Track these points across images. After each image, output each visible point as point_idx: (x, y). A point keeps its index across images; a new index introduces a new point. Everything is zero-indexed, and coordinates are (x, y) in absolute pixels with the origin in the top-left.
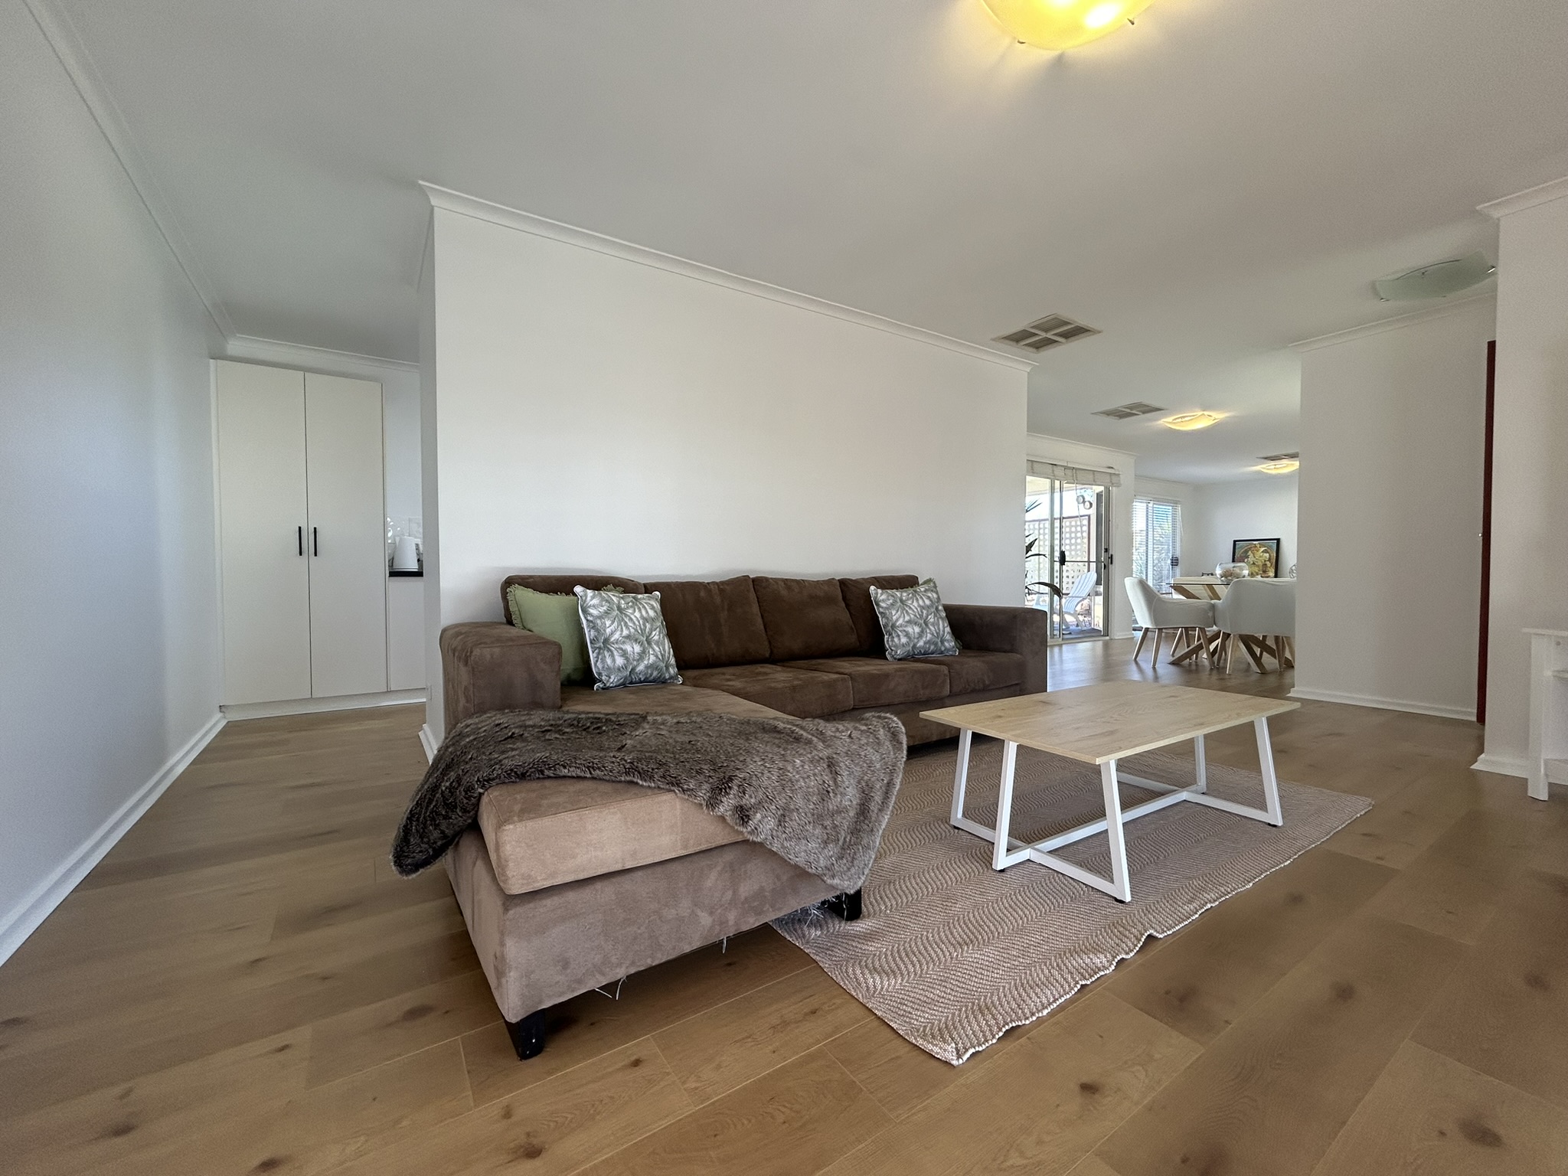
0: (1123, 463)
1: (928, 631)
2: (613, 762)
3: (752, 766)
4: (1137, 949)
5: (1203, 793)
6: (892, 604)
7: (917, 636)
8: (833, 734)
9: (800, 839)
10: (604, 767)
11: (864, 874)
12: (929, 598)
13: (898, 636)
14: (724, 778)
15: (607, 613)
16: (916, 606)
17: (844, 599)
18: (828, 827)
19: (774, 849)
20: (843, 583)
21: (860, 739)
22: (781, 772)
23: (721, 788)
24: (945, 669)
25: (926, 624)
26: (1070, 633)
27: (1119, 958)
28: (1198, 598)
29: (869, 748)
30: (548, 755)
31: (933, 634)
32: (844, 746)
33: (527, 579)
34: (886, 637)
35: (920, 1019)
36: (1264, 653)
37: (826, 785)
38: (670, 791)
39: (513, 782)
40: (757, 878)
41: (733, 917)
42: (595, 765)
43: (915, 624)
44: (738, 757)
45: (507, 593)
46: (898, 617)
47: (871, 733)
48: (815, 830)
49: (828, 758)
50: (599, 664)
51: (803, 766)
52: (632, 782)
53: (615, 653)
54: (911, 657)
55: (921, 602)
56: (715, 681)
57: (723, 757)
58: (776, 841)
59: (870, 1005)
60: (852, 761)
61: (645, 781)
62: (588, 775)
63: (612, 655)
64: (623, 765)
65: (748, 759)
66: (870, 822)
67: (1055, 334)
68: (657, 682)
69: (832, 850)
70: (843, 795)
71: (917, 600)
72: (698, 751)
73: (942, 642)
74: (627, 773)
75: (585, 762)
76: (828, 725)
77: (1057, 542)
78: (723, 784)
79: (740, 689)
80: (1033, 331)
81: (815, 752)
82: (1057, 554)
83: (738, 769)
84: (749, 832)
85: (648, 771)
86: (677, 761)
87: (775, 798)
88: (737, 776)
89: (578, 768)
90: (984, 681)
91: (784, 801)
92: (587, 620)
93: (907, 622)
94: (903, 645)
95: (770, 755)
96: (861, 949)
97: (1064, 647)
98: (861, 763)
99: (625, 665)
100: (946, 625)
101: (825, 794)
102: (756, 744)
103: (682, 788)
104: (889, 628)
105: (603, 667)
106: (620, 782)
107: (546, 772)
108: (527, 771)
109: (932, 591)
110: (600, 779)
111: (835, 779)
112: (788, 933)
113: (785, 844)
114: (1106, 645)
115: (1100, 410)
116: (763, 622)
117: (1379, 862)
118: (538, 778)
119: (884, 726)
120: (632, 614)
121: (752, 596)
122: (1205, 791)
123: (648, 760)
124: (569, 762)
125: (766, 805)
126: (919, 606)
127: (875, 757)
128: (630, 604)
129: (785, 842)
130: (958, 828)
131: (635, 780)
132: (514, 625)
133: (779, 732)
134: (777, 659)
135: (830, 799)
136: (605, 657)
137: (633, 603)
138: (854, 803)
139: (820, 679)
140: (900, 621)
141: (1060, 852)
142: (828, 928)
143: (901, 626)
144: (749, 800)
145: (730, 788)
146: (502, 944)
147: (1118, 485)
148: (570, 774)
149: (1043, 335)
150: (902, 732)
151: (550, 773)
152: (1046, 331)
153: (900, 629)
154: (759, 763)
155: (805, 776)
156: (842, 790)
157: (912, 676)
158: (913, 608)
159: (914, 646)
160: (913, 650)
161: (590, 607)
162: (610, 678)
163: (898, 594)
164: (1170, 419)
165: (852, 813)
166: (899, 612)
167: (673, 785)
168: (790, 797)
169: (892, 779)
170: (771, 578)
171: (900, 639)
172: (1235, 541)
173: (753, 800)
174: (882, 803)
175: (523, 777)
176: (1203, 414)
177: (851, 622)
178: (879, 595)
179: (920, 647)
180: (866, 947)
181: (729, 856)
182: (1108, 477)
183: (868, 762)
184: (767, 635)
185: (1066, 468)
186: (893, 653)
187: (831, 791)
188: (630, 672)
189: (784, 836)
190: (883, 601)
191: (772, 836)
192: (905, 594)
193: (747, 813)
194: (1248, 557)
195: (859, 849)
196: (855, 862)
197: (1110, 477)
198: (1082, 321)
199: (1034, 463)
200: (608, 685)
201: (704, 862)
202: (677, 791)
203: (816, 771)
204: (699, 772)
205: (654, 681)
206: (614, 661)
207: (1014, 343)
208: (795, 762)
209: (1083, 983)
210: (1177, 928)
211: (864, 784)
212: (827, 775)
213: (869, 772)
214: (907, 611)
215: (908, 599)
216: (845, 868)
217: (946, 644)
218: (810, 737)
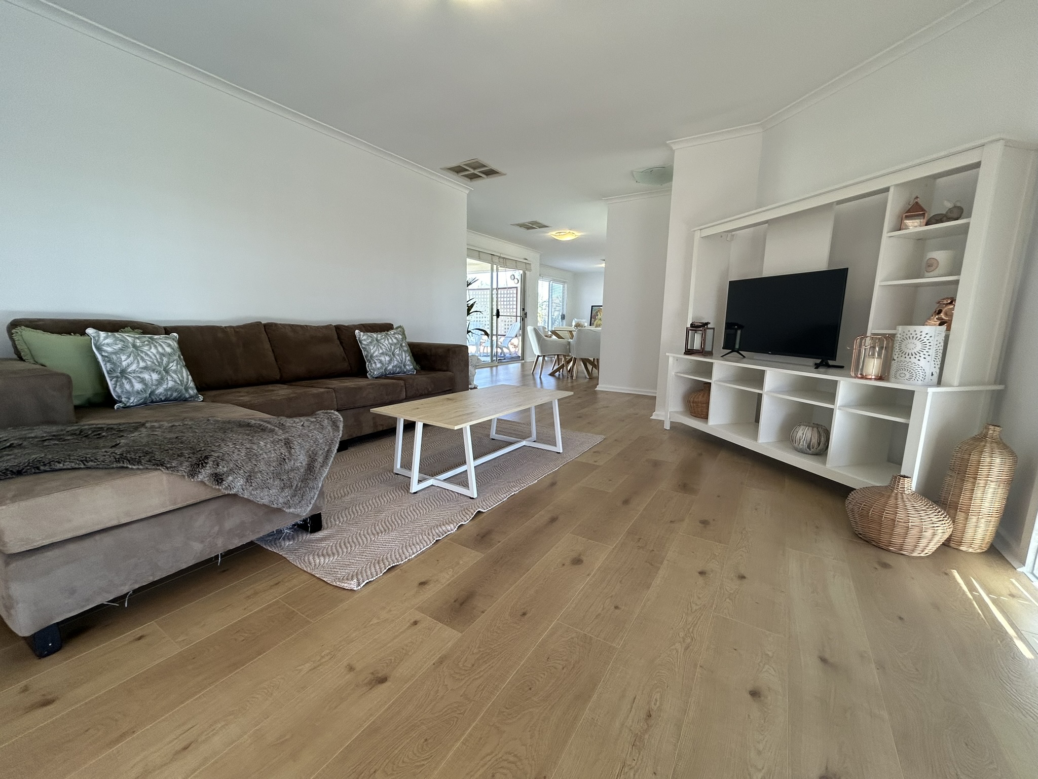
0: (533, 256)
1: (395, 359)
2: (105, 456)
3: (225, 449)
4: (471, 518)
5: (534, 441)
6: (370, 342)
7: (387, 362)
8: (291, 425)
9: (263, 488)
10: (97, 459)
11: (311, 503)
12: (396, 338)
13: (375, 363)
14: (201, 457)
15: (122, 350)
16: (387, 343)
17: (339, 338)
18: (285, 480)
19: (246, 497)
20: (338, 328)
21: (309, 427)
22: (248, 450)
23: (201, 463)
24: (402, 382)
25: (394, 355)
26: (505, 359)
27: (459, 524)
28: (563, 339)
29: (315, 431)
30: (43, 455)
31: (398, 361)
32: (298, 431)
33: (36, 321)
34: (367, 363)
35: (342, 573)
36: (594, 368)
37: (283, 456)
38: (156, 469)
39: (9, 478)
40: (236, 517)
41: (220, 542)
42: (88, 459)
43: (386, 355)
44: (215, 444)
45: (13, 334)
46: (374, 351)
47: (318, 422)
48: (274, 482)
49: (285, 439)
50: (119, 390)
51: (265, 445)
52: (122, 467)
53: (133, 380)
54: (384, 376)
55: (390, 341)
56: (231, 397)
57: (202, 445)
58: (246, 492)
59: (313, 573)
60: (303, 440)
61: (134, 465)
62: (82, 466)
63: (130, 382)
64: (113, 456)
65: (223, 445)
66: (314, 474)
67: (480, 172)
68: (177, 400)
69: (287, 492)
70: (296, 460)
71: (388, 339)
72: (182, 443)
73: (405, 366)
74: (118, 461)
75: (78, 458)
76: (288, 419)
77: (495, 303)
78: (200, 461)
79: (247, 402)
80: (464, 167)
81: (276, 436)
82: (495, 312)
83: (213, 451)
84: (224, 489)
85: (136, 459)
86: (162, 450)
87: (243, 467)
88: (212, 455)
89: (72, 462)
90: (428, 389)
91: (251, 467)
92: (102, 356)
93: (381, 354)
94: (378, 369)
95: (241, 441)
96: (317, 546)
97: (499, 367)
98: (309, 440)
99: (144, 389)
100: (407, 355)
101: (282, 461)
102: (231, 435)
103: (165, 466)
104: (369, 358)
105: (122, 392)
106: (113, 468)
107: (42, 468)
108: (23, 469)
109: (399, 333)
110: (95, 468)
111: (290, 451)
112: (270, 546)
113: (253, 492)
114: (523, 365)
115: (517, 223)
116: (274, 355)
117: (595, 463)
118: (35, 473)
119: (328, 418)
120: (149, 350)
121: (264, 336)
122: (535, 440)
123: (136, 452)
124: (63, 459)
125: (236, 471)
126: (389, 343)
127: (320, 436)
128: (146, 343)
129: (252, 491)
130: (398, 474)
131: (125, 465)
132: (24, 361)
133: (251, 426)
134: (284, 380)
135: (286, 463)
136: (123, 383)
137: (149, 342)
138: (304, 464)
139: (311, 393)
140: (376, 353)
141: (451, 479)
142: (298, 539)
143: (377, 356)
144: (222, 469)
145: (206, 463)
146: (7, 588)
147: (530, 270)
148: (65, 467)
149: (472, 171)
150: (341, 421)
151: (47, 468)
152: (474, 168)
153: (376, 358)
154: (231, 446)
155: (267, 451)
156: (295, 457)
157: (379, 388)
158: (385, 344)
159: (386, 369)
160: (385, 372)
161: (104, 345)
162: (130, 399)
163: (375, 336)
164: (554, 233)
165: (302, 470)
166: (375, 347)
167: (158, 465)
168: (256, 465)
169: (331, 448)
170: (280, 324)
171: (376, 365)
172: (592, 306)
173: (225, 469)
174: (323, 462)
175: (19, 473)
176: (570, 232)
177: (343, 354)
178: (362, 336)
179: (390, 369)
180: (321, 545)
181: (214, 506)
182: (524, 264)
183: (314, 439)
184: (277, 364)
185: (500, 257)
186: (372, 374)
187: (287, 459)
188: (150, 394)
189: (251, 488)
190: (365, 340)
191: (243, 489)
192: (379, 336)
193: (221, 477)
194: (597, 316)
195: (306, 490)
196: (304, 497)
197: (525, 266)
198: (494, 166)
199: (480, 253)
200: (128, 404)
201: (192, 511)
202: (162, 469)
203: (276, 448)
204: (181, 455)
205: (175, 400)
206: (132, 386)
207: (456, 174)
208: (259, 443)
209: (437, 539)
210: (494, 506)
211: (310, 453)
212: (283, 450)
213: (314, 445)
214: (381, 347)
215: (381, 339)
216: (297, 502)
217: (407, 367)
218: (273, 427)
